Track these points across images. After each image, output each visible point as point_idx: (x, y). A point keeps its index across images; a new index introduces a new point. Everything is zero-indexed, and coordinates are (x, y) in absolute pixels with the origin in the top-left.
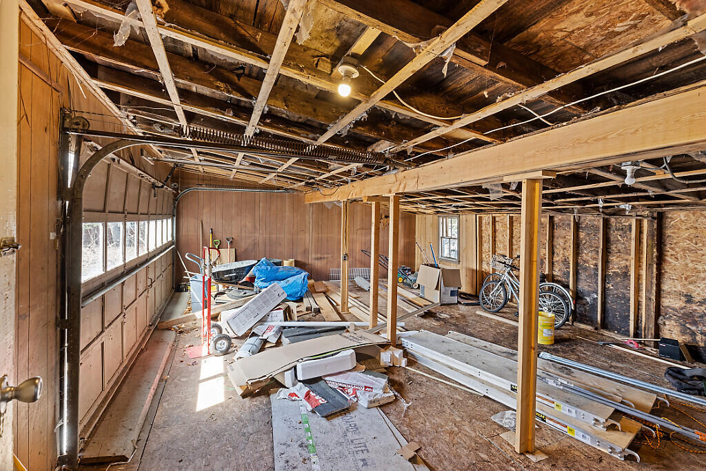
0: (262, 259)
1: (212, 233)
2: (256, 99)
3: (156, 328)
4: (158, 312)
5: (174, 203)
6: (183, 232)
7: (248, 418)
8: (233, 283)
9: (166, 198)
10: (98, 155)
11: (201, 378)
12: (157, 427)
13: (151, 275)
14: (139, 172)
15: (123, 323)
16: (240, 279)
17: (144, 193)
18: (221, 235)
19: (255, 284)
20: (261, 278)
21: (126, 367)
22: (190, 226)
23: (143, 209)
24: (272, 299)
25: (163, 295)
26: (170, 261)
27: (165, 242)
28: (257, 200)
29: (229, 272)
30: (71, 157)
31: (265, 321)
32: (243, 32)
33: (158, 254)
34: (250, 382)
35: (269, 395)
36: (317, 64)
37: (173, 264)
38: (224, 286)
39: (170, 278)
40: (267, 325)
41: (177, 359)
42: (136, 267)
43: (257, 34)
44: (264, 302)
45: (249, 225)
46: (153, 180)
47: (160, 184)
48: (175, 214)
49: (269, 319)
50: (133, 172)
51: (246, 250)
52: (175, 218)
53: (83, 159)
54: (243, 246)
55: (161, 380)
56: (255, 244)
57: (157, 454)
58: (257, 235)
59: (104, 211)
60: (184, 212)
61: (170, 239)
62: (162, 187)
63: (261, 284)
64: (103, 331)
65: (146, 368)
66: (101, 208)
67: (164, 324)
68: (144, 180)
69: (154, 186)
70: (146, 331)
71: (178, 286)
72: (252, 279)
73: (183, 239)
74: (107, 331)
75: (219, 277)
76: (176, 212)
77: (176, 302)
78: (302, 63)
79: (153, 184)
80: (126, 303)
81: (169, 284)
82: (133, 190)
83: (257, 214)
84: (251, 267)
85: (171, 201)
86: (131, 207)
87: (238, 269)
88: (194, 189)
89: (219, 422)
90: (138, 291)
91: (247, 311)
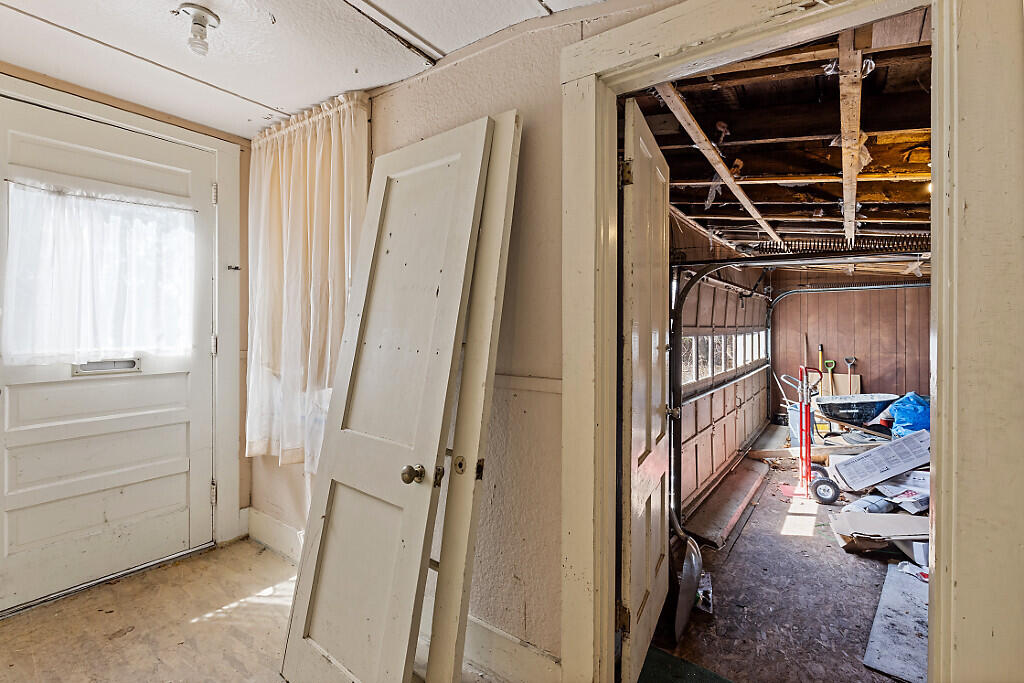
0: (908, 395)
1: (822, 350)
2: (842, 198)
3: (747, 457)
4: (748, 440)
5: (768, 311)
6: (781, 348)
7: (850, 570)
8: (855, 424)
9: (757, 307)
10: (693, 280)
11: (790, 511)
12: (745, 538)
13: (740, 395)
14: (726, 284)
15: (712, 435)
16: (866, 420)
17: (731, 305)
18: (836, 354)
19: (893, 431)
20: (905, 422)
21: (716, 479)
22: (790, 340)
23: (730, 321)
24: (915, 453)
25: (755, 424)
26: (764, 383)
27: (756, 358)
28: (900, 301)
29: (848, 406)
30: (674, 283)
31: (901, 483)
32: (813, 157)
33: (748, 373)
34: (855, 535)
35: (886, 564)
36: (908, 159)
37: (768, 388)
38: (842, 427)
39: (763, 404)
40: (903, 488)
41: (769, 491)
42: (724, 382)
43: (826, 155)
44: (900, 455)
45: (886, 339)
46: (740, 290)
47: (749, 292)
48: (769, 324)
49: (910, 480)
50: (719, 285)
51: (879, 378)
52: (769, 331)
53: (683, 285)
54: (875, 372)
55: (750, 504)
56: (897, 371)
57: (743, 556)
58: (901, 356)
59: (696, 326)
60: (781, 322)
61: (763, 356)
62: (751, 295)
63: (902, 431)
64: (696, 434)
65: (735, 488)
66: (693, 323)
67: (755, 453)
68: (730, 291)
69: (741, 295)
70: (735, 455)
71: (774, 418)
72: (889, 423)
73: (781, 357)
74: (699, 435)
75: (831, 411)
76: (771, 322)
77: (771, 436)
78: (885, 163)
79: (741, 293)
80: (716, 416)
81: (764, 411)
82: (721, 304)
83: (900, 321)
84: (886, 404)
85: (764, 309)
86: (718, 321)
87: (862, 404)
88: (794, 291)
89: (811, 560)
90: (727, 409)
91: (868, 460)
